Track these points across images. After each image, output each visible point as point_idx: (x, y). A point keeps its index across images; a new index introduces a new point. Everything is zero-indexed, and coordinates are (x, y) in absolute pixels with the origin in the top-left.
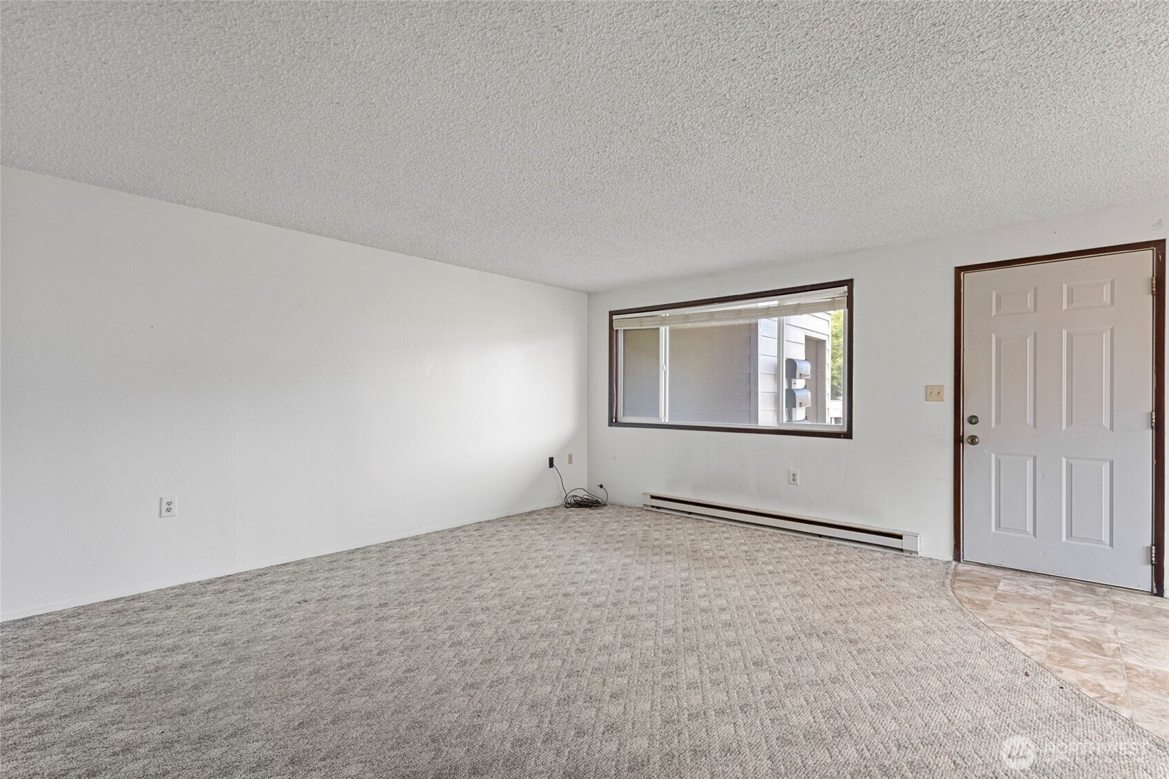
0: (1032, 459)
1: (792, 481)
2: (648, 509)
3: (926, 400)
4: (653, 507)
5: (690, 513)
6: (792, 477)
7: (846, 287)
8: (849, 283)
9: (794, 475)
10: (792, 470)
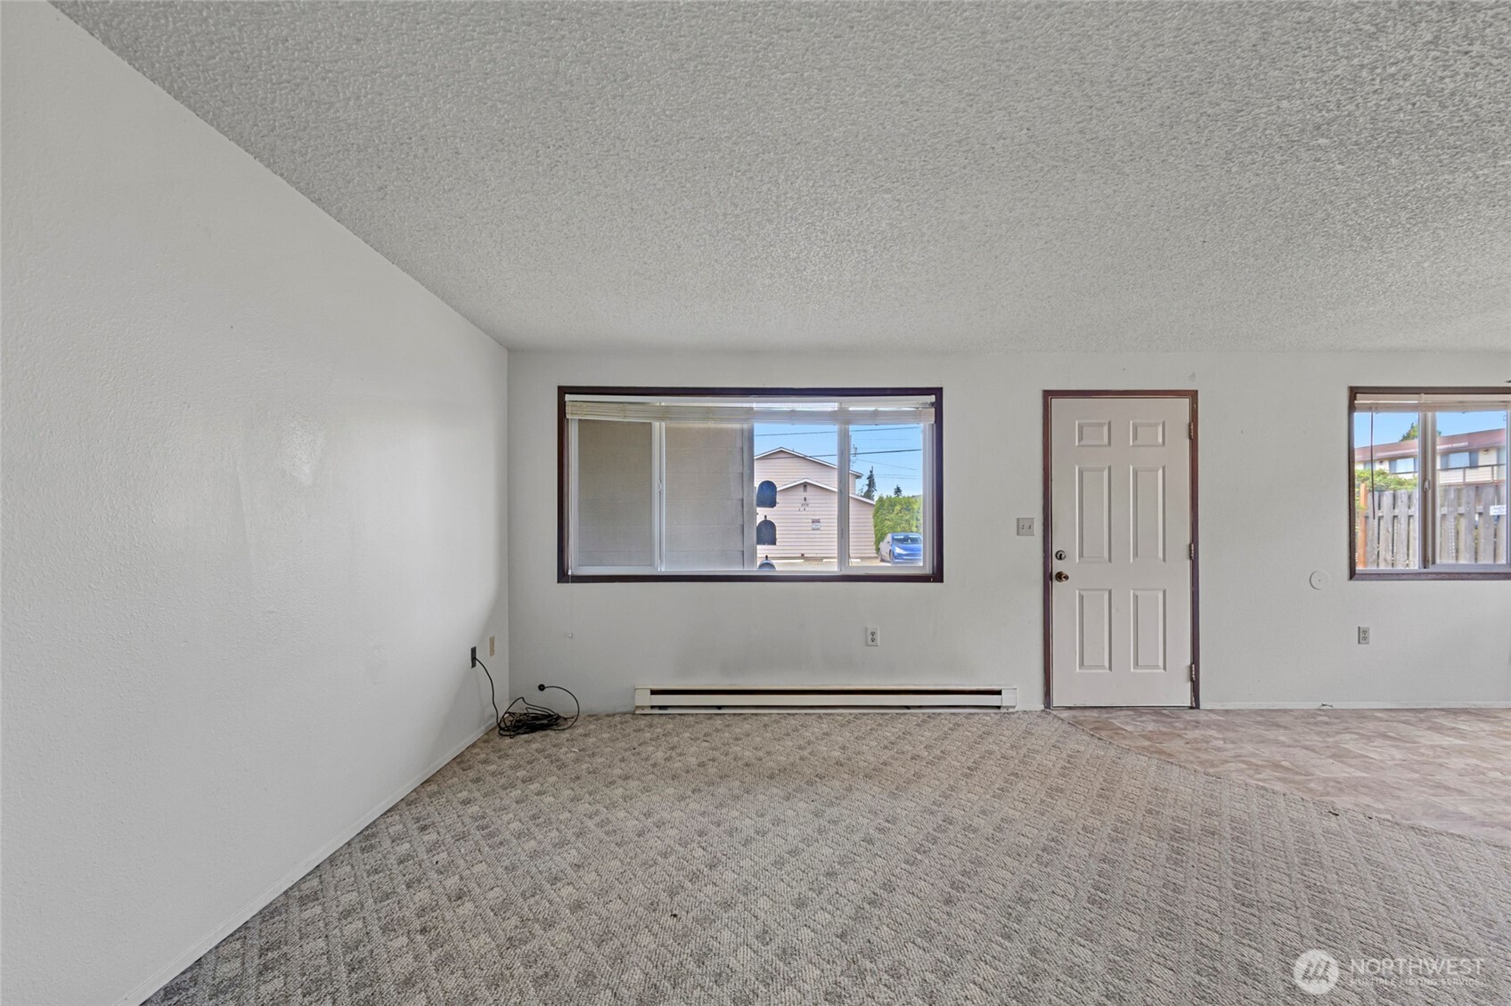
0: (1107, 593)
1: (870, 642)
2: (643, 712)
3: (1018, 534)
4: (653, 707)
5: (719, 707)
6: (870, 637)
7: (934, 396)
8: (938, 392)
9: (873, 634)
10: (871, 627)
